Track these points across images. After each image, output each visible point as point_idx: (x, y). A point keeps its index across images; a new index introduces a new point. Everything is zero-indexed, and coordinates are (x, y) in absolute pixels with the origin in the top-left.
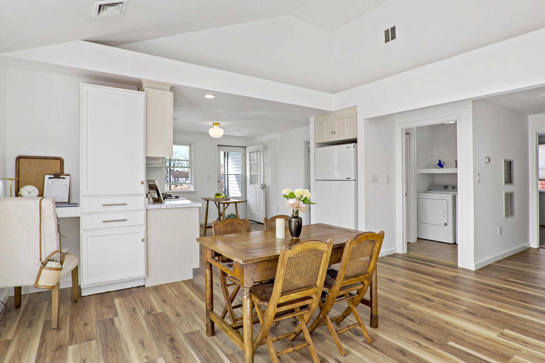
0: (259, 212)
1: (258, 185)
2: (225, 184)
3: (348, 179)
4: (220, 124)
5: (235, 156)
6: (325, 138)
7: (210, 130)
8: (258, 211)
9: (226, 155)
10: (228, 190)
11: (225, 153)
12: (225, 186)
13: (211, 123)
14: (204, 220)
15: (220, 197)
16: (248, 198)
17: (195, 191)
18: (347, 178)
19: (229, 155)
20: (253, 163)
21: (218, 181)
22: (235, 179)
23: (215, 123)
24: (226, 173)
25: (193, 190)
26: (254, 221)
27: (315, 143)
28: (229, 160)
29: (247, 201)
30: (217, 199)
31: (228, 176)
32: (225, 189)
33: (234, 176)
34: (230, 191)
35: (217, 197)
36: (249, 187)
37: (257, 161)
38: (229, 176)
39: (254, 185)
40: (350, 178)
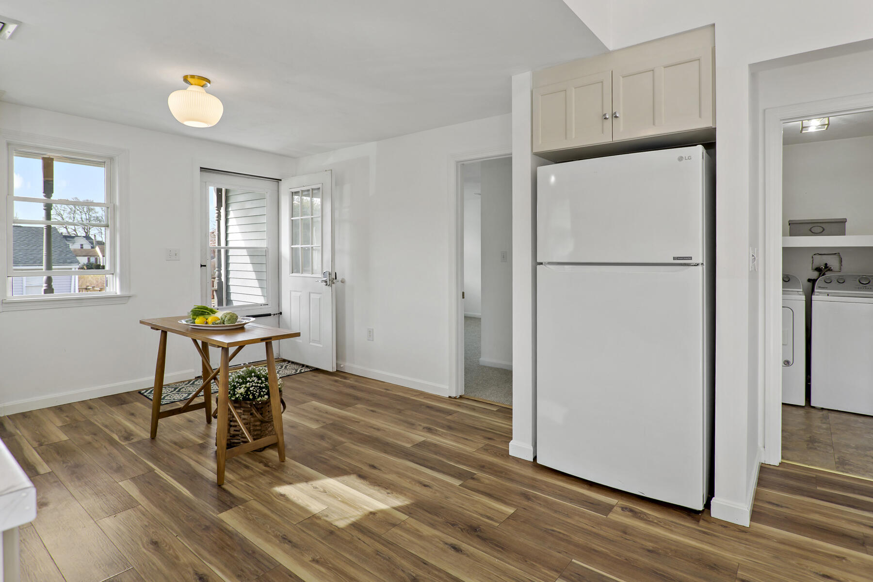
0: (319, 342)
1: (313, 276)
2: (219, 271)
3: (683, 262)
4: (209, 82)
5: (248, 205)
6: (574, 137)
7: (172, 94)
8: (314, 341)
9: (223, 198)
10: (228, 287)
11: (219, 191)
12: (220, 276)
13: (175, 74)
14: (153, 377)
15: (211, 319)
16: (285, 308)
17: (126, 293)
18: (674, 258)
19: (231, 201)
20: (301, 219)
21: (201, 266)
22: (247, 259)
23: (193, 77)
24: (223, 244)
25: (119, 293)
26: (303, 366)
27: (534, 151)
28: (231, 215)
29: (281, 313)
30: (196, 330)
31: (227, 252)
32: (220, 283)
33: (245, 252)
34: (232, 289)
35: (199, 321)
36: (288, 279)
37: (312, 215)
38: (231, 252)
39: (303, 275)
40: (690, 258)
